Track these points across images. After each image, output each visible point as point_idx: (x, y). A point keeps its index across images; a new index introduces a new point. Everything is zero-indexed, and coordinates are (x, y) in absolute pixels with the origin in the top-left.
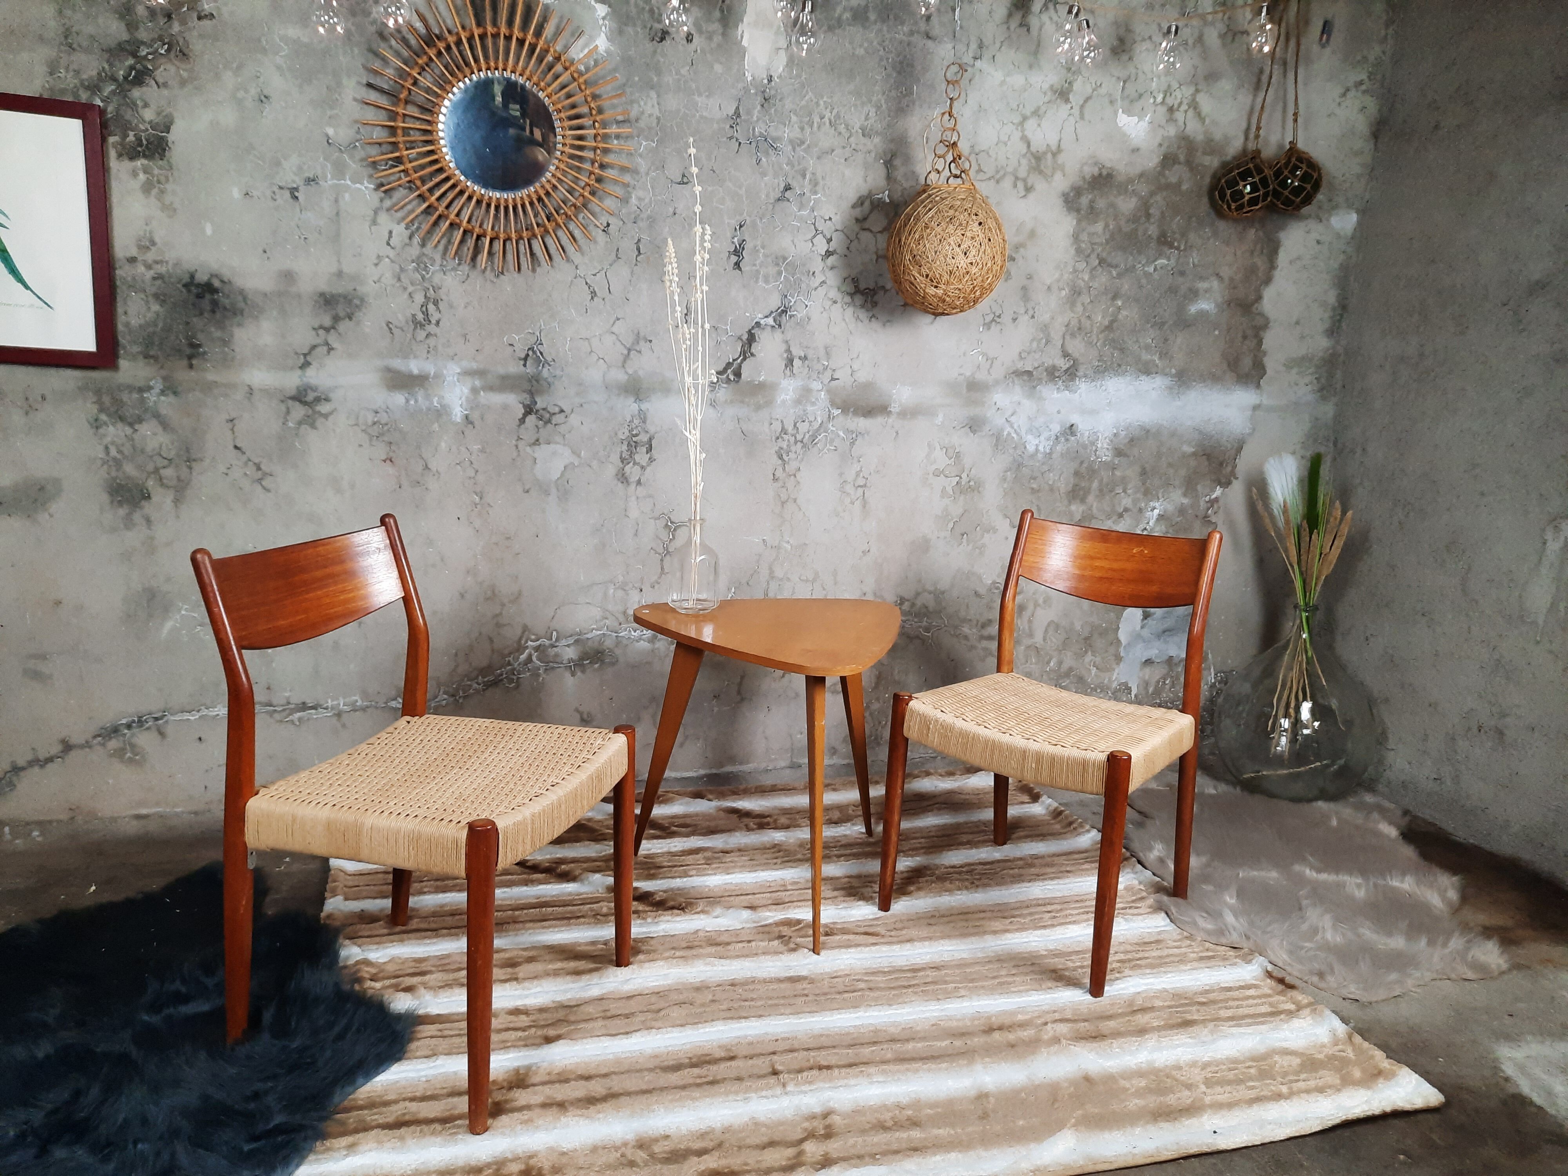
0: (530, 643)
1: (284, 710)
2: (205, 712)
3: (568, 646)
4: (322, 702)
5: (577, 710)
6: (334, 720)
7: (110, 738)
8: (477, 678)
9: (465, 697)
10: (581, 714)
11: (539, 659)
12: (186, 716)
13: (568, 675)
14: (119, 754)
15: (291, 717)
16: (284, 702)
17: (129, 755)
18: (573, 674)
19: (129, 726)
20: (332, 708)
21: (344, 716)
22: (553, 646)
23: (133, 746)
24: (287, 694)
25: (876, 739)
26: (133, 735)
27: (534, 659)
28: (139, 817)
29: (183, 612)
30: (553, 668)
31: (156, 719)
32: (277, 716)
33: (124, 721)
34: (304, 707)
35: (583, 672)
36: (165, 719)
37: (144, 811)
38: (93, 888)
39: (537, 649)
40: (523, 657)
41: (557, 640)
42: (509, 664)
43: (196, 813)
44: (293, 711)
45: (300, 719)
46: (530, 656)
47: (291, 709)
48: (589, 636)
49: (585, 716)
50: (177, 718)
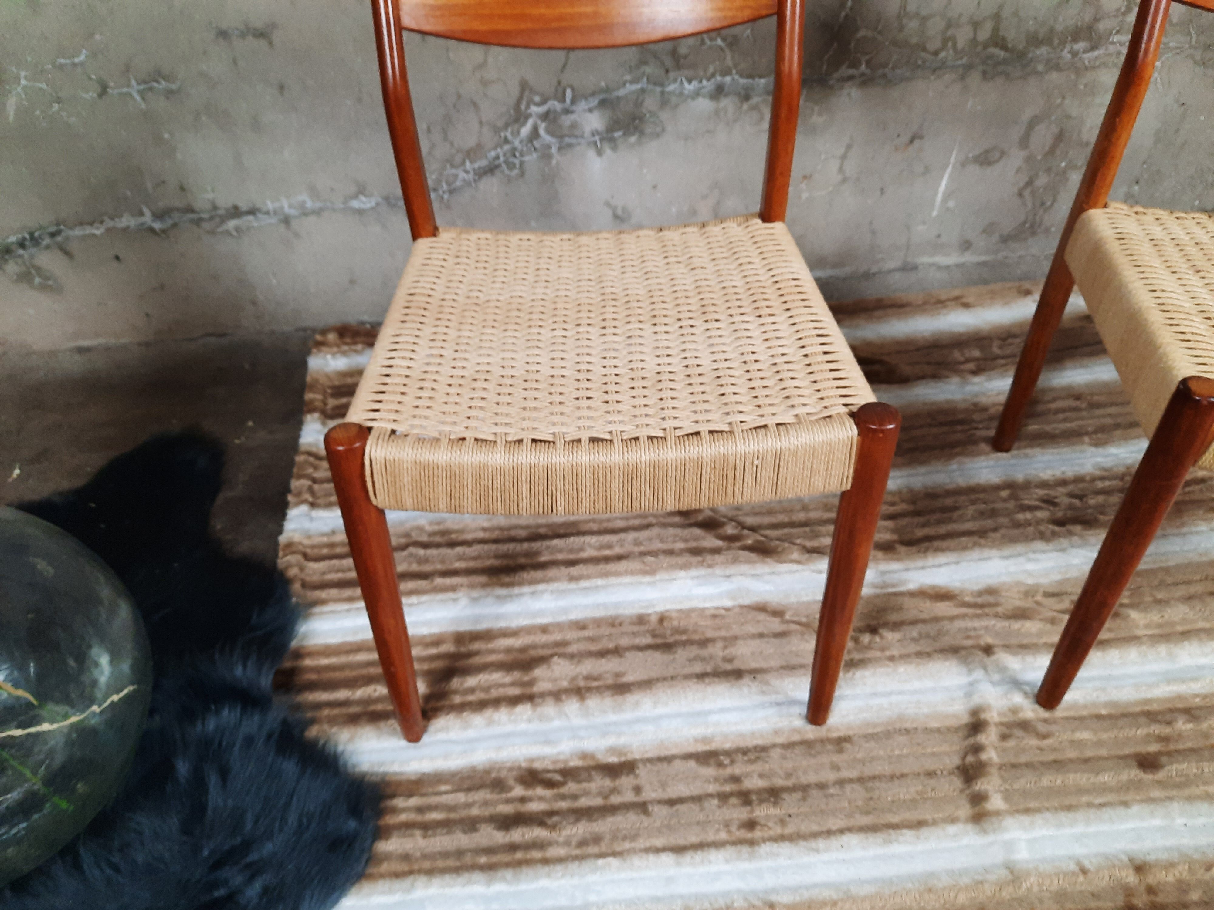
0: (534, 109)
1: (212, 218)
2: (110, 224)
3: (590, 110)
4: (259, 205)
5: (608, 204)
6: (282, 228)
7: (6, 261)
8: (463, 163)
9: (451, 192)
10: (614, 209)
11: (549, 132)
12: (89, 230)
13: (591, 153)
14: (25, 277)
15: (224, 227)
16: (208, 206)
17: (37, 280)
18: (600, 153)
19: (22, 244)
20: (275, 213)
21: (294, 223)
22: (567, 111)
23: (38, 269)
24: (210, 196)
25: (1032, 226)
26: (32, 256)
27: (542, 132)
28: (81, 350)
29: (23, 82)
30: (570, 146)
31: (53, 235)
32: (206, 226)
33: (13, 239)
34: (236, 212)
35: (614, 148)
36: (63, 234)
37: (86, 343)
38: (17, 472)
39: (545, 116)
40: (526, 130)
41: (573, 102)
42: (506, 141)
43: (147, 344)
44: (224, 219)
45: (237, 229)
46: (535, 129)
47: (220, 216)
48: (621, 93)
49: (619, 212)
50: (78, 232)
